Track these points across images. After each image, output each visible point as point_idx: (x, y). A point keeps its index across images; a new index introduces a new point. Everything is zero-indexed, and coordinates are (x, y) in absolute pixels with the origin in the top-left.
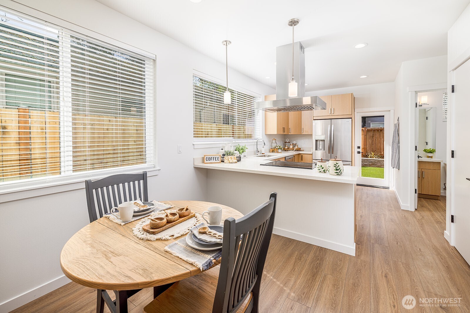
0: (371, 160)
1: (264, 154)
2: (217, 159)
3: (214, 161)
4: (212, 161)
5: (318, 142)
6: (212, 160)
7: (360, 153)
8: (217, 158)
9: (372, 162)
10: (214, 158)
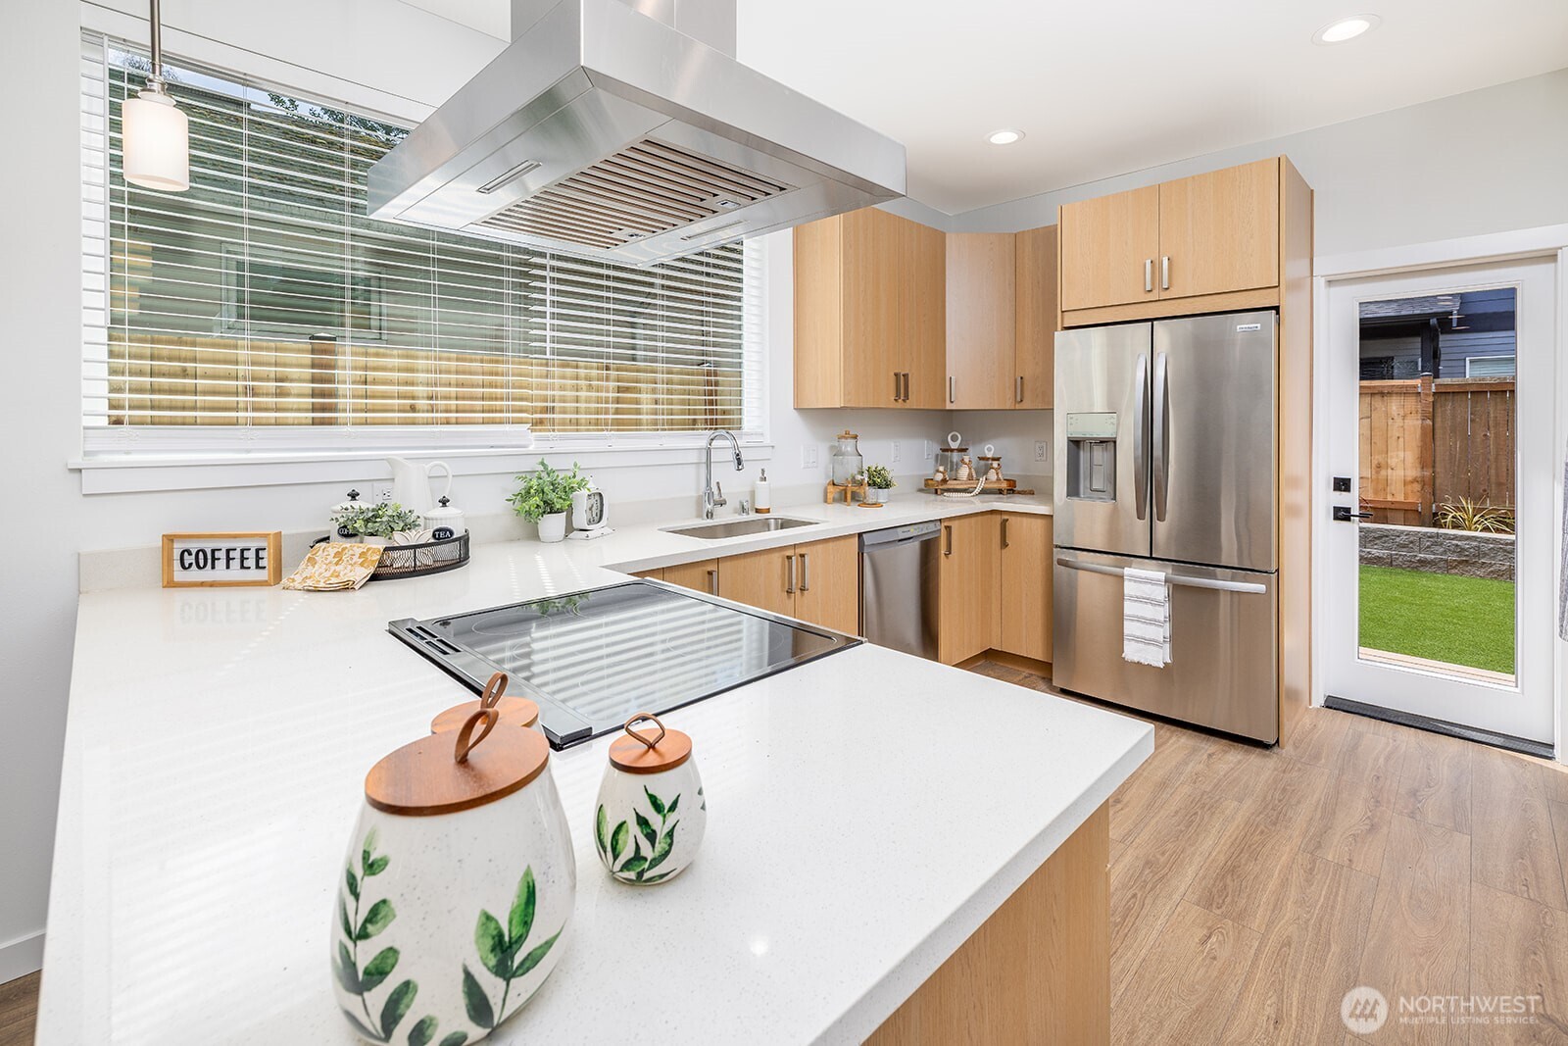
0: (1456, 537)
1: (768, 511)
2: (251, 562)
3: (235, 573)
4: (220, 573)
5: (1084, 456)
6: (221, 564)
7: (1347, 519)
8: (250, 555)
9: (1463, 550)
10: (236, 554)
